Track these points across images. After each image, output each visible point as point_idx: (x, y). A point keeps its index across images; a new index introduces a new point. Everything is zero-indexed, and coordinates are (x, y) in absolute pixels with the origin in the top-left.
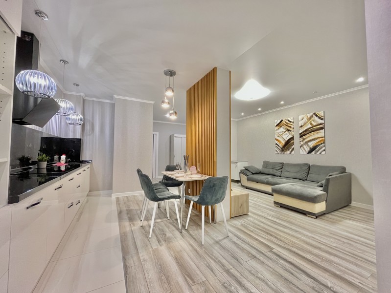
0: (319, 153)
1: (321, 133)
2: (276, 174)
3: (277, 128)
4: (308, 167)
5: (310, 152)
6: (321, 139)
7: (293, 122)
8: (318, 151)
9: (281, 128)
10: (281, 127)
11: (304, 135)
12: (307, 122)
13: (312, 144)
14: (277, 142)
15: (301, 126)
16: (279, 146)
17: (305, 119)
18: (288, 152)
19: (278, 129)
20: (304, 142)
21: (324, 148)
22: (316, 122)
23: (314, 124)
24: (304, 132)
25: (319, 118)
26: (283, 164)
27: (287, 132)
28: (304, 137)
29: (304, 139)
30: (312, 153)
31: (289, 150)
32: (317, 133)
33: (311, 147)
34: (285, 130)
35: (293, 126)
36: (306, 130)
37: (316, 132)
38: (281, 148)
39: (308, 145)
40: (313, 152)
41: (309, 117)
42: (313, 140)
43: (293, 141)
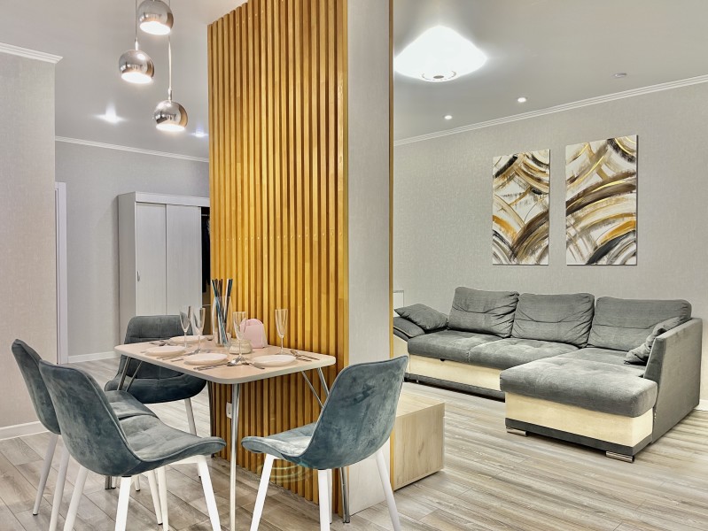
0: (618, 261)
1: (627, 203)
2: (496, 329)
3: (499, 181)
4: (589, 306)
5: (593, 260)
6: (627, 219)
7: (548, 166)
8: (617, 256)
9: (512, 183)
10: (511, 179)
11: (581, 207)
12: (590, 167)
13: (600, 236)
14: (496, 227)
15: (573, 180)
16: (502, 239)
17: (584, 158)
18: (532, 260)
19: (503, 185)
20: (578, 228)
21: (633, 248)
22: (616, 166)
23: (610, 173)
24: (578, 197)
25: (624, 154)
26: (516, 298)
27: (529, 197)
28: (579, 213)
29: (578, 220)
30: (600, 263)
31: (533, 252)
32: (618, 200)
33: (598, 243)
34: (523, 191)
35: (545, 178)
36: (585, 192)
37: (614, 198)
38: (511, 248)
39: (589, 239)
40: (604, 261)
41: (595, 151)
42: (605, 222)
43: (545, 226)
